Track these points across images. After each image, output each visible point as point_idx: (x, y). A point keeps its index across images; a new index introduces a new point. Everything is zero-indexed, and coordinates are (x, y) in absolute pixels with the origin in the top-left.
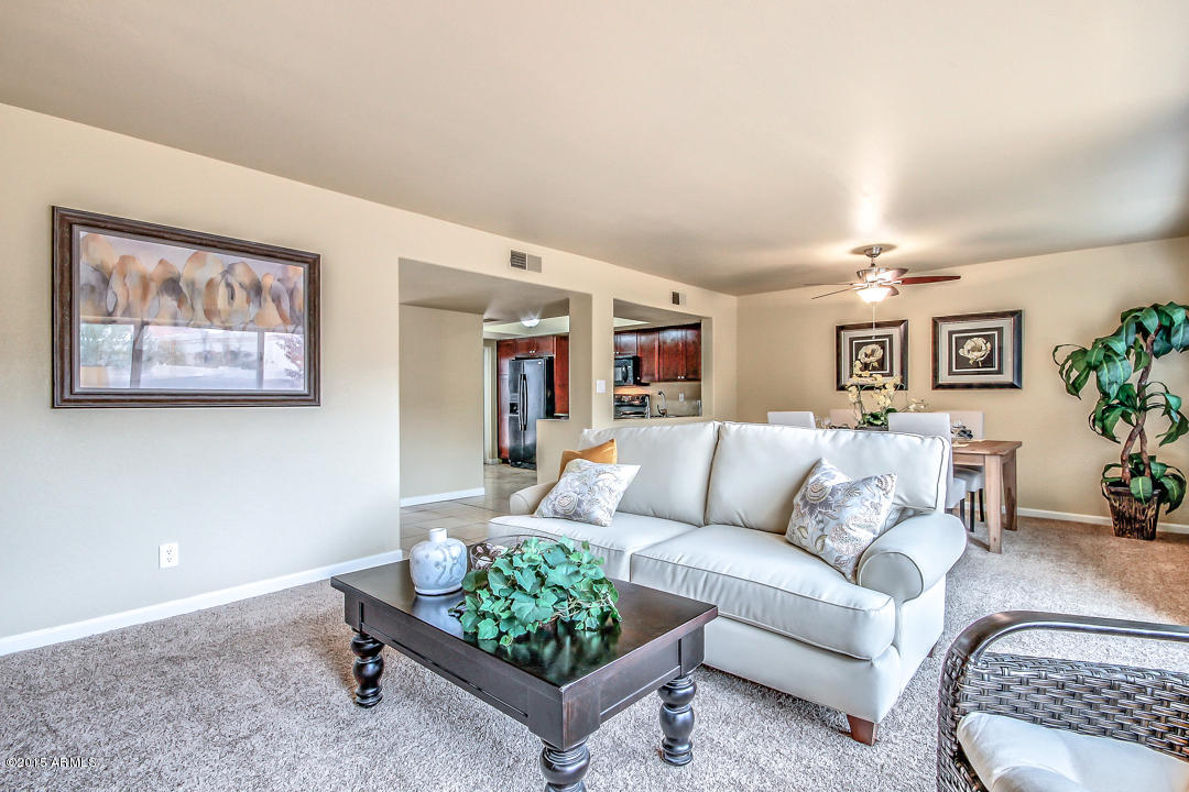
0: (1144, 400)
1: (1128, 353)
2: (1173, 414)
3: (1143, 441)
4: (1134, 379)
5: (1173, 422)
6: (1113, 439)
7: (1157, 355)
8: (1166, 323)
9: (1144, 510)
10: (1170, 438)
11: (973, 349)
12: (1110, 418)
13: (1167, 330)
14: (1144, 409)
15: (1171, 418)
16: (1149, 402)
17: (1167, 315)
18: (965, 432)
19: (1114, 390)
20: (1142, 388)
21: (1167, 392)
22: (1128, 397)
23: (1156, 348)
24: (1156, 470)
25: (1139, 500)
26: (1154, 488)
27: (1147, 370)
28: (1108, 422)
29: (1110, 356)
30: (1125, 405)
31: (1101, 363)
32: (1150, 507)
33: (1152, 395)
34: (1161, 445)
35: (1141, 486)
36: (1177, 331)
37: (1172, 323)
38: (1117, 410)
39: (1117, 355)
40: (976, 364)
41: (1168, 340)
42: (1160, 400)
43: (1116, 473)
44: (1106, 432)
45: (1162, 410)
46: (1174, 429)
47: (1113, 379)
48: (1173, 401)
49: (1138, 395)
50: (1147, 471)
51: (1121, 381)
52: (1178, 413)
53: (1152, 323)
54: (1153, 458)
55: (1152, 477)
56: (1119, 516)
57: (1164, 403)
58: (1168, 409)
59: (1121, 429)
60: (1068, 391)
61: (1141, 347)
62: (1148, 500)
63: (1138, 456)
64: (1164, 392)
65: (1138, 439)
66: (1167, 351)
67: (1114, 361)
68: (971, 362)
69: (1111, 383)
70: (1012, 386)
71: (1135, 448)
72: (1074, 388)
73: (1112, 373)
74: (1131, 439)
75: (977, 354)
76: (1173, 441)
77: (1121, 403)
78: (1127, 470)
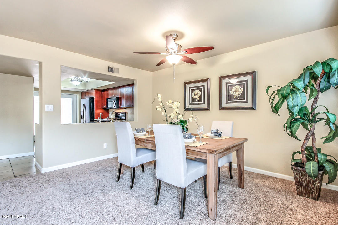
0: (314, 116)
1: (305, 89)
2: (332, 125)
3: (314, 140)
4: (309, 104)
5: (331, 130)
6: (297, 138)
7: (322, 90)
8: (327, 70)
9: (313, 182)
10: (329, 139)
11: (236, 91)
12: (295, 127)
13: (328, 75)
14: (314, 121)
15: (330, 127)
16: (318, 117)
17: (328, 64)
18: (217, 133)
19: (296, 110)
20: (313, 109)
21: (328, 112)
22: (305, 114)
23: (321, 86)
24: (321, 157)
25: (311, 176)
26: (319, 170)
27: (316, 99)
28: (293, 129)
29: (294, 91)
30: (303, 119)
31: (289, 94)
32: (316, 181)
33: (319, 113)
34: (324, 143)
35: (311, 167)
36: (334, 74)
37: (331, 69)
38: (299, 122)
39: (299, 90)
40: (237, 98)
41: (329, 82)
42: (324, 116)
43: (298, 157)
44: (292, 135)
45: (324, 123)
46: (331, 135)
47: (295, 104)
48: (332, 117)
49: (311, 113)
50: (316, 158)
51: (300, 105)
52: (334, 124)
53: (319, 70)
54: (319, 149)
55: (318, 162)
56: (299, 183)
57: (326, 118)
58: (328, 122)
59: (301, 132)
60: (273, 111)
61: (313, 85)
62: (315, 177)
63: (311, 148)
64: (326, 111)
65: (311, 139)
66: (327, 88)
67: (297, 93)
68: (235, 97)
69: (294, 106)
70: (252, 108)
71: (309, 143)
72: (276, 109)
73: (294, 100)
74: (307, 138)
75: (237, 93)
76: (331, 141)
77: (301, 118)
78: (304, 156)
